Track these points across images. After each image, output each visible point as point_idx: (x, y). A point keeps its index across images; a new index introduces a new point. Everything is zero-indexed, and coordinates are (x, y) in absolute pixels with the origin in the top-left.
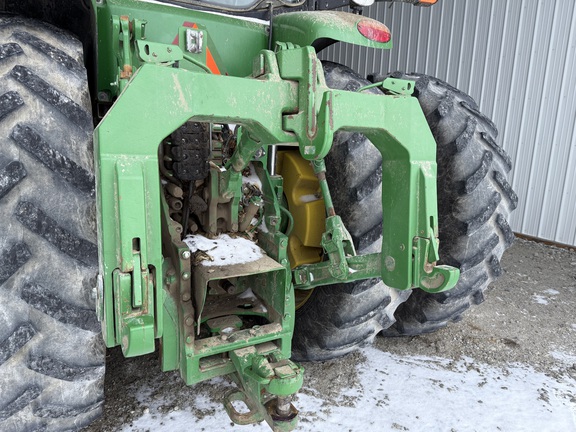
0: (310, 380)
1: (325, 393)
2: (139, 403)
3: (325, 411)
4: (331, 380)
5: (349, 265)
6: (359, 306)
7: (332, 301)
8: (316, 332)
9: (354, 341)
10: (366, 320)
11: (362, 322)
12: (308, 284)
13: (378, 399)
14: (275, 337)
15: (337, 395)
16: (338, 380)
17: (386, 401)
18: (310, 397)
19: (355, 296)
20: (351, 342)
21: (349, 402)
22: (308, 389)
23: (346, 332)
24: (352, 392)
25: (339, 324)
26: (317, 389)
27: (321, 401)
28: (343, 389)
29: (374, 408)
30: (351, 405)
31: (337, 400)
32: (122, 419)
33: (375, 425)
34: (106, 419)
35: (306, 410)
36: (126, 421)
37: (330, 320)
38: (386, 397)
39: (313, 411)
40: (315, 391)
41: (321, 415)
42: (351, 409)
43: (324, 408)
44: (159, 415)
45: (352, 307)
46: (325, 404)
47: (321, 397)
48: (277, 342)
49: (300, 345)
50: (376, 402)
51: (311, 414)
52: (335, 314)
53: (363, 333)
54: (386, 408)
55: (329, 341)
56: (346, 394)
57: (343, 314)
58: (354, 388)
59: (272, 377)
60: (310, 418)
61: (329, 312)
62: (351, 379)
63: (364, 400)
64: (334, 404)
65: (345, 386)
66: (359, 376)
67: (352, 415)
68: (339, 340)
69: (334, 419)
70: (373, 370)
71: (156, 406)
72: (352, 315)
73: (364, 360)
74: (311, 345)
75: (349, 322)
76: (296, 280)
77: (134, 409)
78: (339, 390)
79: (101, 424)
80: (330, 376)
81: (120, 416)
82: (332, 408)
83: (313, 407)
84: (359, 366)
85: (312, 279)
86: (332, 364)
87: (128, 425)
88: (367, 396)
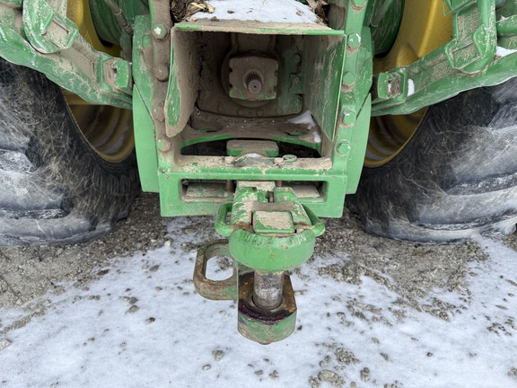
0: (387, 264)
1: (406, 287)
2: (166, 233)
3: (396, 312)
4: (421, 272)
5: (501, 38)
6: (499, 155)
7: (444, 143)
8: (407, 195)
9: (472, 220)
10: (508, 185)
11: (498, 188)
12: (400, 99)
13: (494, 321)
14: (316, 177)
15: (423, 295)
16: (432, 275)
17: (506, 326)
18: (379, 285)
19: (496, 132)
20: (466, 221)
21: (441, 310)
22: (381, 274)
23: (459, 202)
24: (450, 298)
25: (449, 184)
26: (395, 278)
27: (395, 296)
28: (436, 290)
29: (482, 332)
30: (443, 316)
31: (421, 301)
32: (139, 245)
33: (478, 360)
34: (125, 240)
35: (367, 301)
36: (141, 249)
37: (434, 178)
38: (510, 322)
39: (378, 305)
40: (391, 279)
41: (389, 315)
42: (441, 322)
43: (397, 307)
44: (179, 251)
45: (484, 155)
46: (399, 302)
47: (397, 290)
48: (319, 186)
49: (382, 213)
50: (489, 324)
51: (372, 309)
52: (444, 167)
53: (493, 210)
54: (506, 339)
55: (424, 211)
56: (440, 297)
57: (459, 168)
58: (455, 292)
59: (241, 226)
60: (369, 315)
61: (435, 163)
62: (454, 279)
63: (467, 314)
64: (415, 306)
65: (441, 286)
66: (469, 278)
67: (440, 331)
68: (443, 213)
69: (409, 327)
70: (495, 276)
71: (182, 241)
72: (480, 172)
73: (484, 258)
74: (397, 216)
75: (470, 182)
76: (380, 89)
77: (156, 238)
78: (429, 289)
79: (116, 244)
80: (421, 266)
81: (140, 242)
82: (409, 311)
83: (379, 300)
84: (473, 265)
85: (411, 91)
86: (430, 252)
87: (141, 253)
88: (474, 309)
